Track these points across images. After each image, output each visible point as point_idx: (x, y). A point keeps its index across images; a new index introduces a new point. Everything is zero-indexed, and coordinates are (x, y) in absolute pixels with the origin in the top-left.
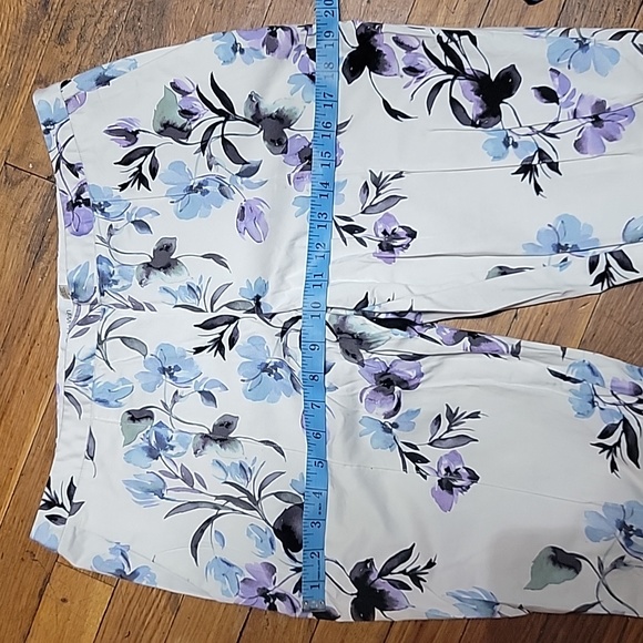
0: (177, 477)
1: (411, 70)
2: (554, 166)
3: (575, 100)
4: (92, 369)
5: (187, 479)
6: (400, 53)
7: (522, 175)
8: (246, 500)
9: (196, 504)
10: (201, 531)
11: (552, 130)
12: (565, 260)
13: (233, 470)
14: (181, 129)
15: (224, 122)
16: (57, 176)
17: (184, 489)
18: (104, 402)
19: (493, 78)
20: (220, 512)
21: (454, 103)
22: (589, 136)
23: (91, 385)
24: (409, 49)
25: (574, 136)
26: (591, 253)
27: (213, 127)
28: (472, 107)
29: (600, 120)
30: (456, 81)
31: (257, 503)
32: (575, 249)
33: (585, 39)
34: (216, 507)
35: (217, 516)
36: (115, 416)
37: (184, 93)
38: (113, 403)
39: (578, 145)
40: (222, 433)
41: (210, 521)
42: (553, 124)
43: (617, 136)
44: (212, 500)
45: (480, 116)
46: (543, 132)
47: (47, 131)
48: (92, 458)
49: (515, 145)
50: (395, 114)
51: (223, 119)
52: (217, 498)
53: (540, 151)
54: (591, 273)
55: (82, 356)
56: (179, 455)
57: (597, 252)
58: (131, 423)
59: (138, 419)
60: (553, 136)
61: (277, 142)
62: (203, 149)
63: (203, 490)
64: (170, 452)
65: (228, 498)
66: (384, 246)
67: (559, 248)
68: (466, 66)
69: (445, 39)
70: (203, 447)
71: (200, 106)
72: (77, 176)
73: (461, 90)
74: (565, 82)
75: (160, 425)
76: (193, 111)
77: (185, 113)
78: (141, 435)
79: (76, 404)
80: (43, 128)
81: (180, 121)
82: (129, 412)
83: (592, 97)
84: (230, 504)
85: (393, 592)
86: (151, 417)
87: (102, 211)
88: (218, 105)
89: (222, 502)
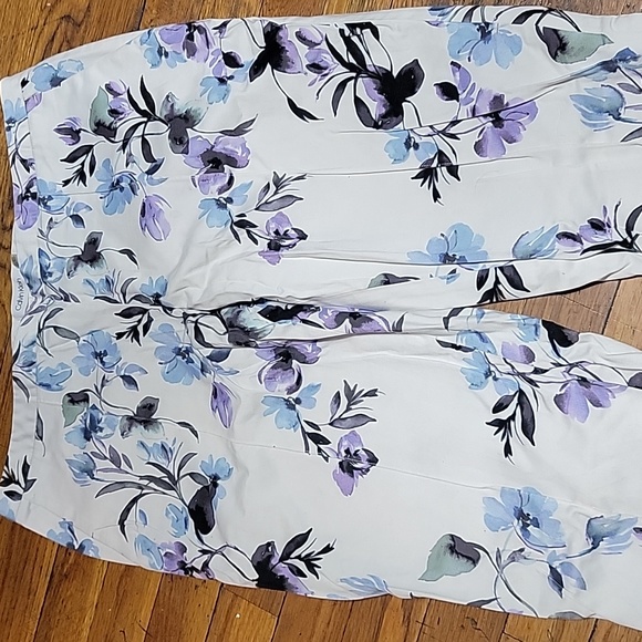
0: (106, 458)
1: (315, 67)
2: (453, 171)
3: (474, 95)
4: (34, 355)
5: (115, 459)
6: (303, 49)
7: (422, 180)
8: (167, 480)
9: (122, 484)
10: (128, 510)
11: (452, 130)
12: (454, 271)
13: (156, 451)
14: (109, 128)
17: (112, 470)
18: (48, 386)
19: (395, 74)
20: (144, 492)
21: (358, 102)
22: (490, 137)
23: (34, 370)
24: (311, 44)
25: (474, 137)
26: (480, 266)
27: (135, 127)
28: (376, 107)
29: (501, 119)
30: (360, 79)
31: (175, 483)
32: (462, 261)
33: (487, 24)
34: (141, 487)
35: (141, 495)
36: (57, 398)
38: (54, 387)
39: (478, 147)
40: (145, 415)
41: (135, 501)
42: (454, 123)
43: (517, 137)
44: (137, 480)
45: (383, 116)
46: (443, 132)
47: (9, 128)
48: (41, 439)
49: (416, 146)
50: (301, 113)
51: (145, 119)
52: (141, 478)
53: (441, 154)
54: (479, 289)
55: (25, 343)
56: (107, 437)
57: (488, 266)
58: (71, 406)
59: (77, 402)
60: (453, 136)
61: (179, 141)
62: (124, 147)
63: (129, 470)
64: (99, 434)
65: (151, 479)
66: (273, 245)
67: (447, 259)
68: (368, 62)
69: (347, 32)
70: (129, 429)
71: (127, 106)
72: (28, 170)
73: (365, 88)
74: (466, 77)
75: (94, 407)
76: (120, 110)
78: (79, 417)
79: (24, 388)
80: (6, 125)
81: (108, 120)
82: (68, 395)
83: (490, 91)
84: (152, 485)
85: (292, 579)
86: (86, 399)
87: (45, 205)
88: (143, 106)
89: (145, 482)
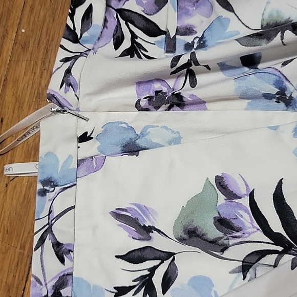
15: (281, 254)
16: (36, 255)
37: (231, 196)
77: (223, 223)
